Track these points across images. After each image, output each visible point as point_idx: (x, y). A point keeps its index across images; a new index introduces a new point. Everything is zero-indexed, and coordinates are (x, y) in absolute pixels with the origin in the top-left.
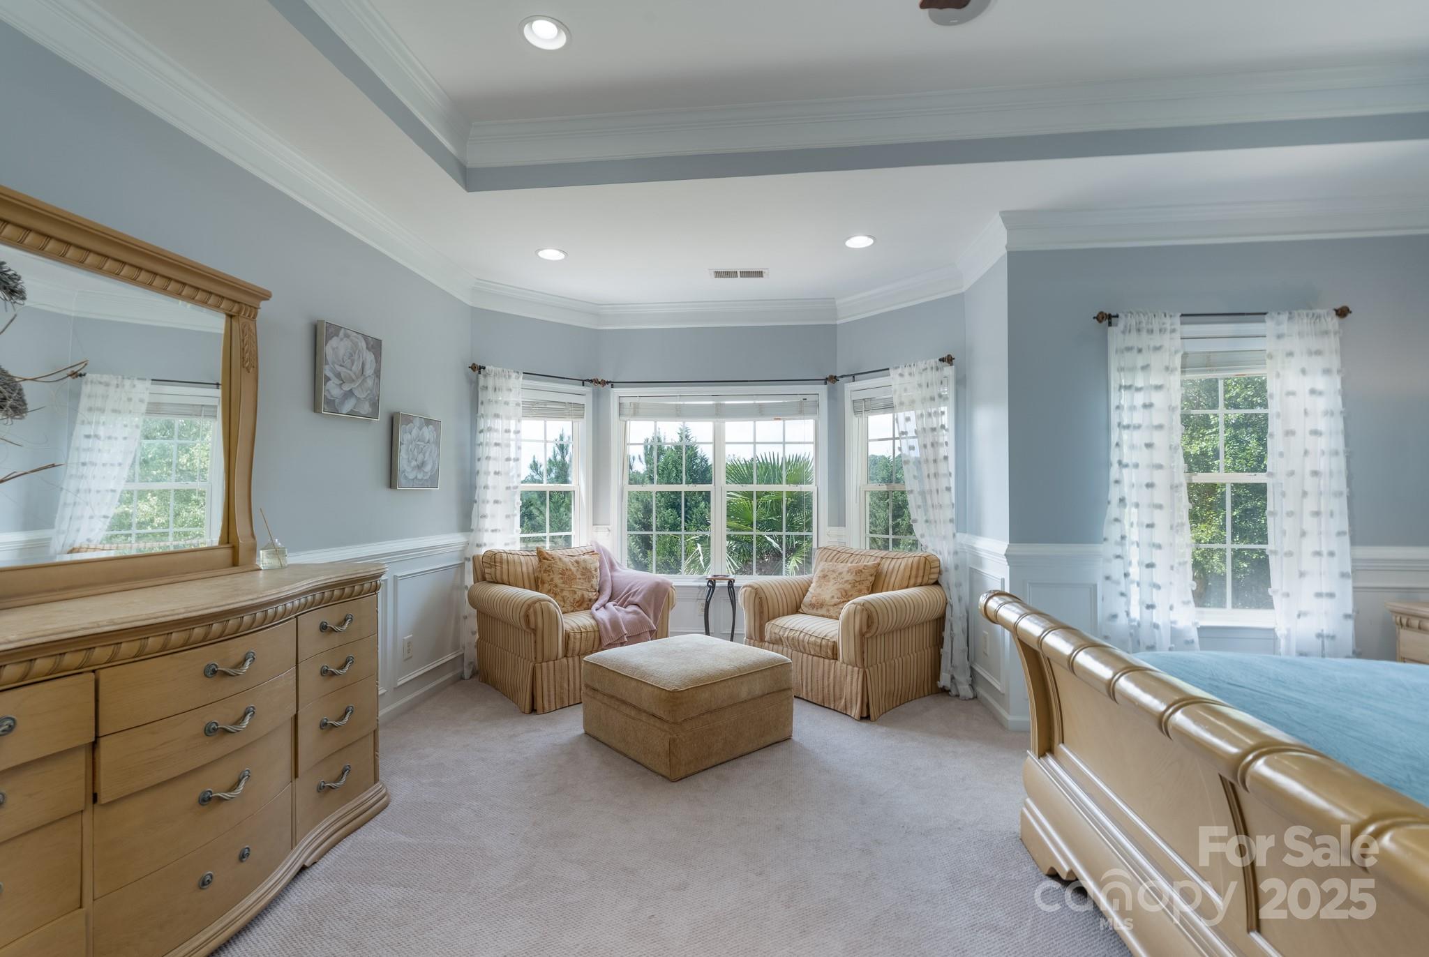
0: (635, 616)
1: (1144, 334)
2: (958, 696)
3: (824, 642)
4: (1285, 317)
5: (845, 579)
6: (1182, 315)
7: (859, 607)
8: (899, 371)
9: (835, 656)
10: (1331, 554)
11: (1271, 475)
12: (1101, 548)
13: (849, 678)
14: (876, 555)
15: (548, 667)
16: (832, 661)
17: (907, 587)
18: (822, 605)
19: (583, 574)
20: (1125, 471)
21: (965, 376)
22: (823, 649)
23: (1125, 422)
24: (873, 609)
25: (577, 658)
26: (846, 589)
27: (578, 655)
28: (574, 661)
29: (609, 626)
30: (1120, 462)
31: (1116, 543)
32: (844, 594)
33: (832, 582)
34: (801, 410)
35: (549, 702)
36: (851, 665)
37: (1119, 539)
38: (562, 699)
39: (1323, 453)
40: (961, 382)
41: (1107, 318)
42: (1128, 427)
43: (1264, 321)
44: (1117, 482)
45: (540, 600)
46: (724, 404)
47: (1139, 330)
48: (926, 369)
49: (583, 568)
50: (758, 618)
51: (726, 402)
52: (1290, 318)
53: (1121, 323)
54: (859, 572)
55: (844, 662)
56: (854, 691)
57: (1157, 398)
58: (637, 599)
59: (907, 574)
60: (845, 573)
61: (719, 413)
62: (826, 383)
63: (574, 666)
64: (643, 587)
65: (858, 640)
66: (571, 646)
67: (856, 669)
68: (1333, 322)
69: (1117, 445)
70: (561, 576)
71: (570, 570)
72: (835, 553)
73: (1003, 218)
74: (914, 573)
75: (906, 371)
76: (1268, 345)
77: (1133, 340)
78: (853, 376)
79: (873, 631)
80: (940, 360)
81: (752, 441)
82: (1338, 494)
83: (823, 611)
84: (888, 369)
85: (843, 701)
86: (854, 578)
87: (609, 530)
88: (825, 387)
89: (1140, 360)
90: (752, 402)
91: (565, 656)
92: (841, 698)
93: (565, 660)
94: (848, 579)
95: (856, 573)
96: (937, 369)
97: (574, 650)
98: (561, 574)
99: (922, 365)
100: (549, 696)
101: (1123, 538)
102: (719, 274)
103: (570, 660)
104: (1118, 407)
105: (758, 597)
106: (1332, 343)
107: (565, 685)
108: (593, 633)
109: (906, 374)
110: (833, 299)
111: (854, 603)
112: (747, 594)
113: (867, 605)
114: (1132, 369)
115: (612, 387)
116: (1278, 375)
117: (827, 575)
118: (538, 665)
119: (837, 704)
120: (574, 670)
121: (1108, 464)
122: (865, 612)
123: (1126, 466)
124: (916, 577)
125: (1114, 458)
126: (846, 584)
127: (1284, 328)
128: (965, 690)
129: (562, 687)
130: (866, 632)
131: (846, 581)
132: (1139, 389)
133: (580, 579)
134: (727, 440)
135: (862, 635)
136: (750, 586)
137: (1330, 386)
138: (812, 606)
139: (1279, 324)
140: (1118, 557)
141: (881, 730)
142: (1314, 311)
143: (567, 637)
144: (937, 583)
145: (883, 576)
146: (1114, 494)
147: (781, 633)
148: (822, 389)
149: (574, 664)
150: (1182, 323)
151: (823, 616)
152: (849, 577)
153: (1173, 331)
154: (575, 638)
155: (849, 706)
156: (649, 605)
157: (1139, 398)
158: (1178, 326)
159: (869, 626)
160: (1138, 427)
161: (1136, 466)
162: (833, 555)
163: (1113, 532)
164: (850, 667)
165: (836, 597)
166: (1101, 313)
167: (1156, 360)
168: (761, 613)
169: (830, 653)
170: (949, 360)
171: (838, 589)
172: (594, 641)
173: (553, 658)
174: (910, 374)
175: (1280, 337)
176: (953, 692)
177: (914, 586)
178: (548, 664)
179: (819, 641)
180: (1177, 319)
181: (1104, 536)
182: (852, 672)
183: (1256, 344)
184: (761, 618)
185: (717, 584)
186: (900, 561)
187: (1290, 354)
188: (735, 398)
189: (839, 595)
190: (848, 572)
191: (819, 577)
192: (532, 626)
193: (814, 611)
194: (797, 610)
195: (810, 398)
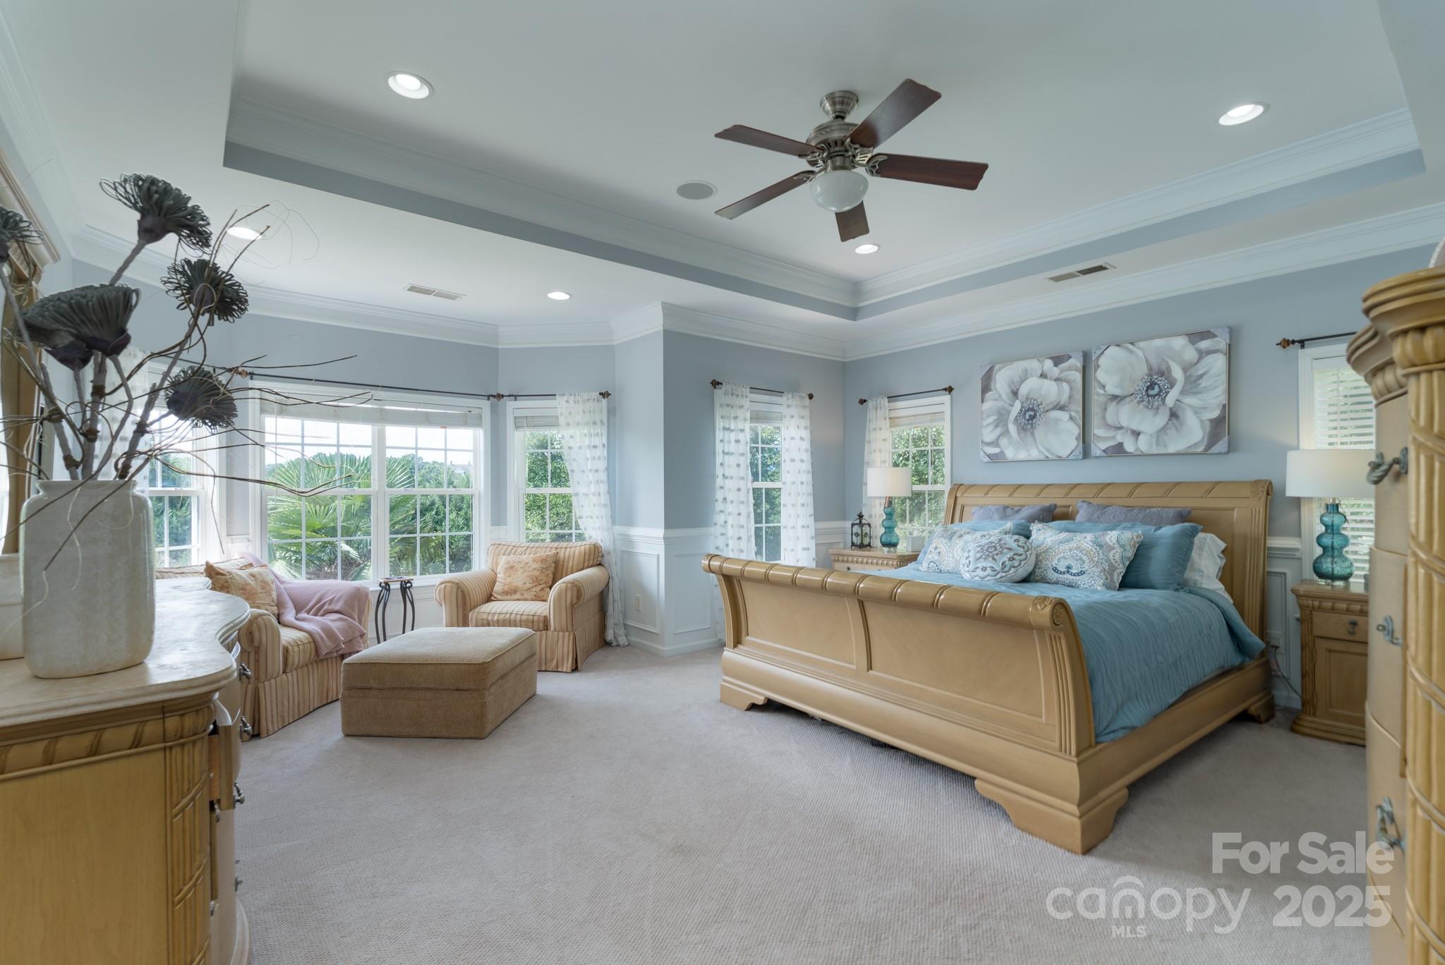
0: (342, 623)
1: (734, 397)
2: (618, 645)
3: (536, 618)
4: (790, 396)
5: (532, 568)
6: (751, 388)
7: (569, 585)
8: (565, 398)
9: (546, 628)
10: (808, 527)
11: (784, 483)
12: (712, 529)
13: (560, 642)
14: (550, 546)
15: (270, 686)
16: (543, 632)
17: (582, 569)
18: (515, 592)
19: (263, 588)
20: (726, 480)
21: (615, 408)
22: (535, 623)
23: (726, 451)
24: (580, 585)
25: (295, 672)
26: (536, 575)
27: (296, 669)
28: (292, 675)
29: (323, 635)
30: (724, 475)
31: (721, 526)
32: (535, 579)
33: (521, 571)
34: (465, 421)
35: (273, 722)
36: (562, 631)
37: (723, 523)
38: (283, 717)
39: (804, 471)
40: (611, 412)
41: (716, 384)
42: (728, 453)
43: (782, 396)
44: (722, 487)
45: (261, 615)
46: (385, 409)
47: (732, 394)
48: (588, 400)
49: (261, 581)
50: (461, 610)
51: (387, 407)
52: (793, 397)
53: (724, 387)
54: (544, 560)
55: (555, 630)
56: (566, 651)
57: (741, 436)
58: (338, 607)
59: (582, 559)
60: (531, 563)
61: (384, 418)
62: (488, 399)
63: (293, 682)
64: (340, 594)
65: (569, 611)
66: (290, 660)
67: (567, 634)
68: (807, 400)
69: (721, 464)
70: (242, 591)
71: (250, 584)
72: (511, 547)
73: (662, 307)
74: (587, 557)
75: (572, 398)
76: (783, 410)
77: (729, 400)
78: (516, 396)
79: (581, 602)
80: (600, 394)
81: (414, 446)
82: (809, 494)
83: (518, 596)
84: (555, 395)
85: (555, 661)
86: (541, 565)
87: (249, 541)
88: (488, 403)
89: (733, 413)
90: (414, 409)
91: (284, 672)
92: (552, 660)
93: (284, 676)
94: (535, 567)
95: (541, 562)
96: (598, 401)
97: (293, 664)
98: (242, 589)
99: (585, 396)
100: (272, 716)
101: (725, 522)
102: (412, 289)
103: (289, 675)
104: (722, 441)
105: (459, 590)
106: (806, 413)
107: (286, 703)
108: (308, 645)
109: (572, 402)
110: (497, 326)
111: (563, 583)
112: (448, 589)
113: (576, 583)
114: (729, 418)
115: (252, 379)
116: (787, 428)
117: (514, 566)
118: (261, 685)
119: (548, 666)
120: (293, 685)
121: (714, 476)
122: (575, 589)
123: (727, 478)
124: (589, 560)
125: (719, 471)
126: (534, 572)
127: (790, 402)
128: (623, 640)
129: (283, 705)
130: (576, 603)
131: (534, 569)
132: (732, 431)
133: (261, 593)
134: (387, 445)
135: (572, 606)
136: (449, 582)
137: (806, 434)
138: (506, 593)
139: (788, 399)
140: (723, 534)
141: (591, 674)
142: (800, 394)
143: (286, 650)
144: (600, 564)
145: (561, 563)
146: (719, 495)
147: (490, 618)
148: (486, 405)
149: (293, 678)
150: (751, 392)
151: (518, 600)
152: (538, 565)
153: (747, 397)
154: (294, 652)
155: (560, 664)
156: (353, 610)
157: (733, 436)
158: (748, 394)
159: (578, 598)
160: (732, 454)
161: (732, 478)
162: (509, 549)
163: (720, 519)
164: (561, 634)
165: (527, 582)
166: (714, 380)
167: (740, 413)
168: (464, 603)
169: (542, 625)
170: (605, 395)
171: (528, 576)
172: (310, 654)
173: (275, 676)
174: (575, 402)
175: (788, 406)
176: (614, 644)
177: (587, 568)
178: (270, 683)
179: (531, 618)
180: (748, 390)
181: (714, 522)
182: (564, 636)
183: (776, 409)
184: (464, 609)
185: (392, 587)
186: (573, 549)
187: (792, 417)
188: (396, 404)
189: (531, 581)
190: (534, 561)
191: (506, 568)
192: (256, 644)
193: (509, 597)
194: (489, 598)
195: (475, 412)
